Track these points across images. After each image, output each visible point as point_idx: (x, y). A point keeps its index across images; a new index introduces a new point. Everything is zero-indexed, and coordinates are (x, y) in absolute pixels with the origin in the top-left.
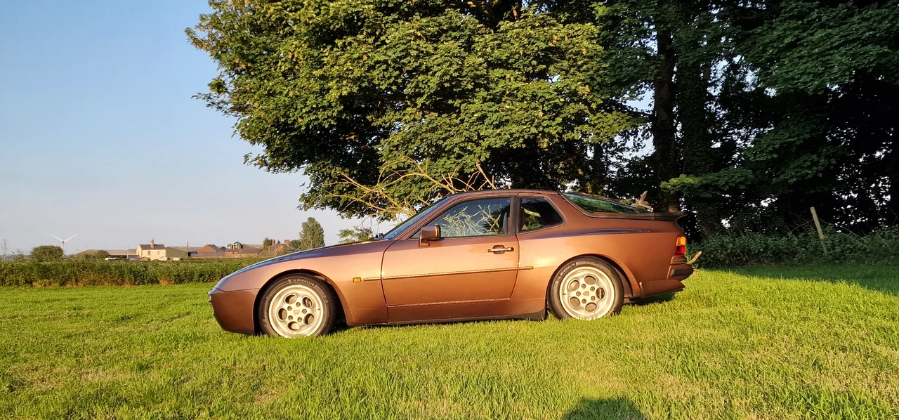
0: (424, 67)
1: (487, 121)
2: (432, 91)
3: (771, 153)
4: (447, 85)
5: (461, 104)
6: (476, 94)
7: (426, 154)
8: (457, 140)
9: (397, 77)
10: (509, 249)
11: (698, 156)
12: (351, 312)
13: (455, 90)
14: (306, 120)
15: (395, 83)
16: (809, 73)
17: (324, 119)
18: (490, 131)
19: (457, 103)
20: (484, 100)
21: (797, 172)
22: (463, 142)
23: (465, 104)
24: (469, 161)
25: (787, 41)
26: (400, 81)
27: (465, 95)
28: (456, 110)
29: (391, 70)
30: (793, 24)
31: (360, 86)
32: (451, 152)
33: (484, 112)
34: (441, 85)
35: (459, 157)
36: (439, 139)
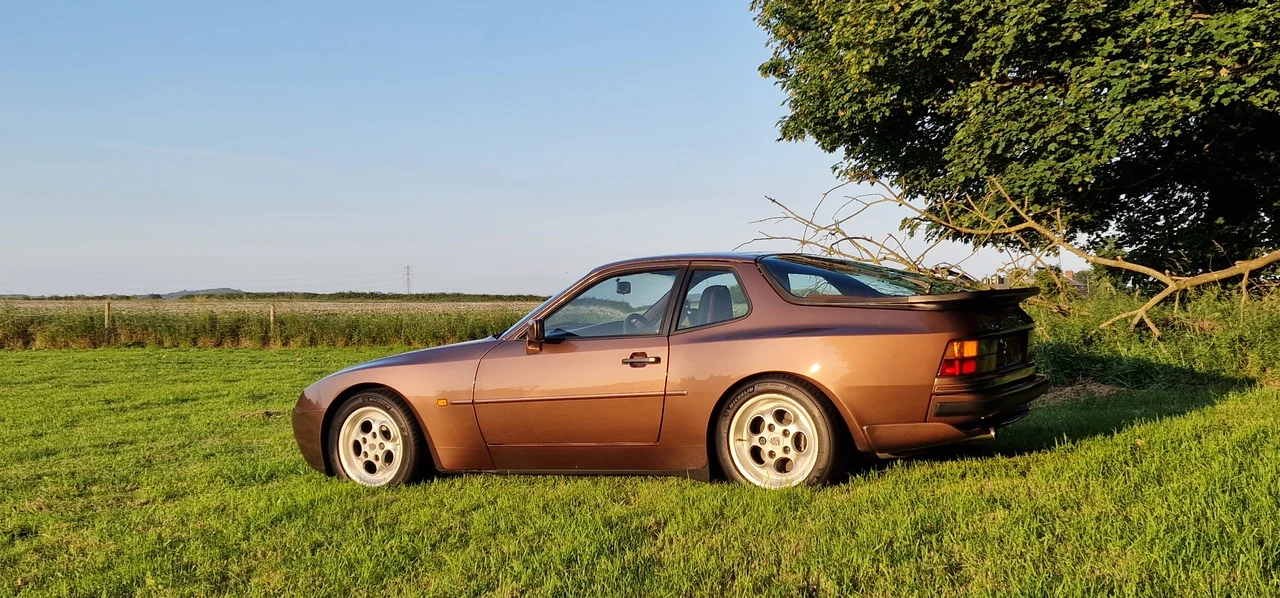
0: (991, 13)
2: (1009, 50)
5: (1071, 67)
6: (1098, 48)
8: (1052, 130)
9: (950, 33)
10: (653, 360)
12: (444, 453)
13: (1050, 45)
14: (849, 113)
15: (946, 44)
17: (873, 110)
19: (1065, 67)
20: (1111, 57)
23: (1078, 68)
24: (1078, 164)
26: (954, 40)
27: (1077, 52)
28: (1060, 79)
29: (939, 23)
31: (890, 55)
33: (1104, 79)
34: (1020, 37)
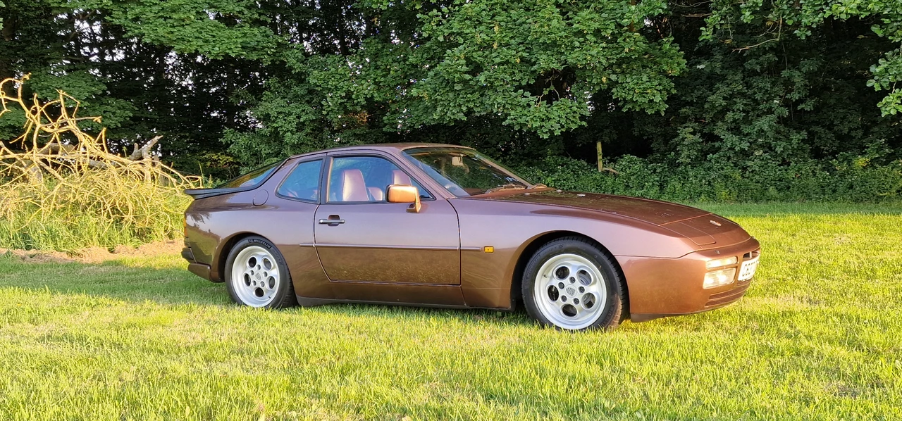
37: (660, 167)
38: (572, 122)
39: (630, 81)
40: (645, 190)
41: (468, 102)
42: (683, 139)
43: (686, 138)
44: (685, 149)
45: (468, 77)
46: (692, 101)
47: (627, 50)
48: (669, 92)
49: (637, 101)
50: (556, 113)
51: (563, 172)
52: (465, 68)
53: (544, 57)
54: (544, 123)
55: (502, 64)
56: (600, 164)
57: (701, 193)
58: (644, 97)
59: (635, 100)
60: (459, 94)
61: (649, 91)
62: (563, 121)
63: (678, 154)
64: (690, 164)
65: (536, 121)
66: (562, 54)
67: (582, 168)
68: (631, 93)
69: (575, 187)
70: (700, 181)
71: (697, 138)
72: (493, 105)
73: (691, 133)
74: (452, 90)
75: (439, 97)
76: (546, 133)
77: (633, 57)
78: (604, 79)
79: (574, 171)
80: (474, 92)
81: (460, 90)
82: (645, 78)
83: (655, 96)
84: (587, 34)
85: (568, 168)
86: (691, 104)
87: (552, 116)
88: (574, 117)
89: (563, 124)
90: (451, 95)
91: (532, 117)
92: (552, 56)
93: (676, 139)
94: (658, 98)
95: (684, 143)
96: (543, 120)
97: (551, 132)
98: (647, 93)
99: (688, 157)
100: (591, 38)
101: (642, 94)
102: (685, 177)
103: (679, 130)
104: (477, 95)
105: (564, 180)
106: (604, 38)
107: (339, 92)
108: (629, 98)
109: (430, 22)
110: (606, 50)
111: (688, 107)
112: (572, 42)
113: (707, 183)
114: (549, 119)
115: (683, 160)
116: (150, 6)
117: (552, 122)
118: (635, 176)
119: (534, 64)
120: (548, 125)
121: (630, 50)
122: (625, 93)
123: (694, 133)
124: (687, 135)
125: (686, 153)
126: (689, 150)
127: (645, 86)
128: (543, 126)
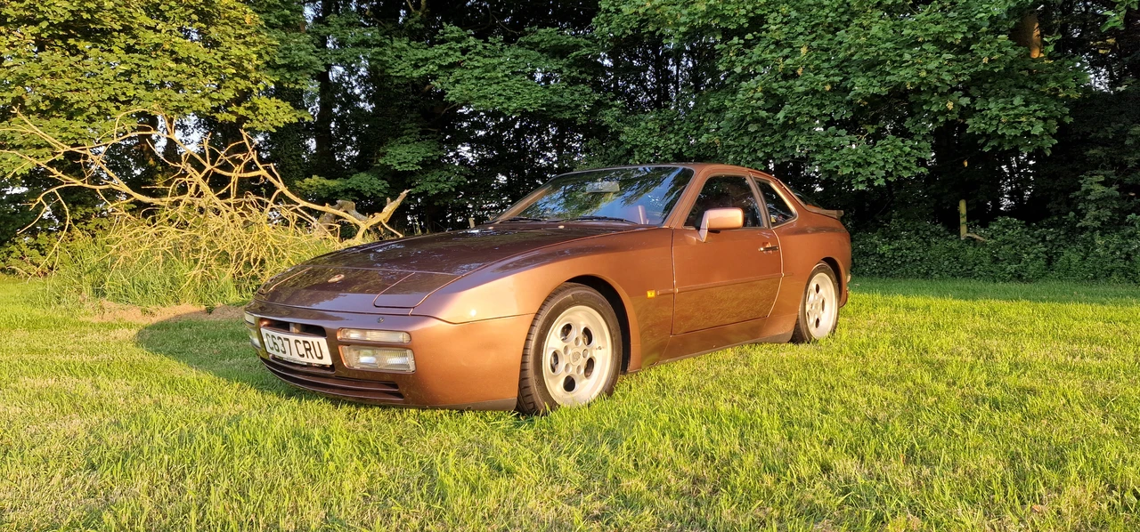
1: (135, 78)
2: (62, 20)
3: (417, 164)
4: (85, 16)
7: (34, 109)
11: (293, 160)
16: (500, 95)
18: (142, 92)
21: (436, 185)
22: (103, 100)
25: (450, 60)
30: (453, 44)
32: (81, 111)
35: (90, 120)
36: (66, 91)
37: (1052, 233)
38: (905, 168)
39: (994, 107)
40: (1022, 264)
41: (766, 145)
42: (1088, 192)
43: (1091, 190)
44: (1092, 207)
45: (764, 114)
46: (1106, 137)
47: (985, 60)
48: (1060, 122)
49: (1004, 134)
50: (879, 156)
51: (909, 238)
52: (761, 103)
53: (862, 80)
54: (861, 170)
55: (806, 93)
56: (963, 229)
57: (1112, 270)
58: (1016, 128)
59: (1000, 133)
60: (755, 138)
61: (1023, 119)
62: (890, 167)
63: (1080, 215)
64: (1099, 228)
65: (849, 166)
66: (889, 74)
67: (936, 234)
68: (994, 122)
69: (922, 259)
70: (1113, 253)
71: (1113, 190)
72: (793, 148)
73: (1103, 183)
74: (747, 133)
75: (732, 143)
76: (862, 182)
77: (996, 70)
78: (950, 105)
79: (924, 239)
80: (775, 132)
81: (756, 132)
82: (1018, 101)
83: (1032, 126)
84: (924, 42)
85: (917, 233)
86: (1104, 143)
87: (873, 160)
88: (908, 161)
89: (890, 170)
90: (746, 139)
91: (842, 161)
92: (874, 77)
93: (1077, 193)
94: (1038, 129)
95: (1089, 197)
96: (860, 165)
97: (870, 182)
98: (1020, 122)
99: (1097, 218)
100: (929, 47)
101: (1011, 125)
102: (1089, 246)
103: (1082, 179)
104: (778, 136)
105: (907, 249)
106: (950, 47)
107: (648, 149)
108: (991, 130)
109: (729, 52)
110: (955, 63)
111: (1100, 148)
112: (901, 56)
113: (1123, 256)
114: (869, 164)
115: (1089, 223)
116: (471, 69)
117: (872, 168)
118: (1011, 245)
119: (851, 90)
120: (865, 172)
121: (990, 61)
122: (985, 124)
123: (1106, 183)
124: (1094, 185)
125: (1092, 212)
126: (1098, 208)
127: (1016, 111)
128: (859, 173)
